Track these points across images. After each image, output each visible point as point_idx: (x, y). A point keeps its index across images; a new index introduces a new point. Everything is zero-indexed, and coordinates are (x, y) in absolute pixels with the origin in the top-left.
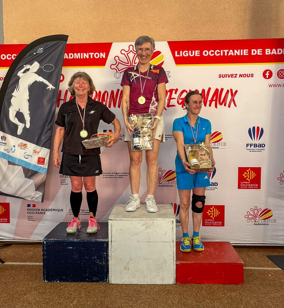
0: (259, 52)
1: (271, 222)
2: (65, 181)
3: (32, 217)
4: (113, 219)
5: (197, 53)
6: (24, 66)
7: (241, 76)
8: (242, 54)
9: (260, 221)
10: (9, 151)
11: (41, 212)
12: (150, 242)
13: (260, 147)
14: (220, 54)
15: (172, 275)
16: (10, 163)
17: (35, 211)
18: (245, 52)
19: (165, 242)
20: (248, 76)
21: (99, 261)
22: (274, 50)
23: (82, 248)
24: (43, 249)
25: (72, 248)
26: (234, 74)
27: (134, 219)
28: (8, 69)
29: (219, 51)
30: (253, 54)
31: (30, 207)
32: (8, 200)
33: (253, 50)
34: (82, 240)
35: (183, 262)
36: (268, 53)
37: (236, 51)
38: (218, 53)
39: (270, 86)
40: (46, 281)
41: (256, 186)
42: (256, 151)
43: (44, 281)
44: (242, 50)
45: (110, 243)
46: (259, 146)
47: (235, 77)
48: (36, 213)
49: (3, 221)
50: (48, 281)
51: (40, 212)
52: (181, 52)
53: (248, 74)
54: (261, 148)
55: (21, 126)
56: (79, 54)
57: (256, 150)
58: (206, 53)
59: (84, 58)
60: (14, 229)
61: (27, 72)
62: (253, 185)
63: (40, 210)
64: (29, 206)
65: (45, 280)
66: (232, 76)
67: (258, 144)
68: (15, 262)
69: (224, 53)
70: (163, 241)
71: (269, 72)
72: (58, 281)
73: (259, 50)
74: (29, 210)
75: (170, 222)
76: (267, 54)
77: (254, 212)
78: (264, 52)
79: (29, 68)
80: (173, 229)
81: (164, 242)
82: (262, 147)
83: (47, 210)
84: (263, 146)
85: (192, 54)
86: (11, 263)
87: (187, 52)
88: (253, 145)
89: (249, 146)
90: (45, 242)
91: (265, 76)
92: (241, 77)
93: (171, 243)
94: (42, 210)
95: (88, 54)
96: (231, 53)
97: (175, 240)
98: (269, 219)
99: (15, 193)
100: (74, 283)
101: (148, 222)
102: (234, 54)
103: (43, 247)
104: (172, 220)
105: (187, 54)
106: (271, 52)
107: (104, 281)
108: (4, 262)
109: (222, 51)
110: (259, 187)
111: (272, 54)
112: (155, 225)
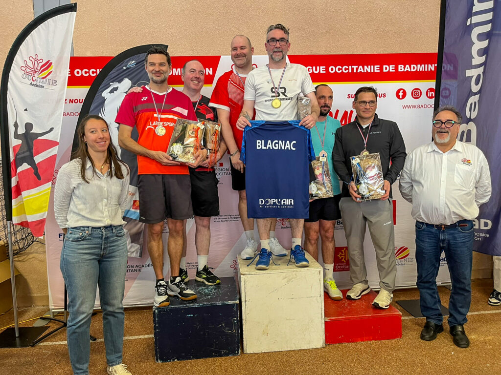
0: (391, 68)
1: (407, 261)
5: (322, 70)
6: (111, 84)
11: (135, 270)
12: (292, 298)
14: (349, 71)
15: (321, 336)
18: (376, 69)
19: (312, 297)
21: (227, 328)
22: (407, 66)
30: (384, 71)
33: (384, 66)
34: (205, 305)
35: (332, 318)
36: (401, 69)
37: (366, 67)
38: (346, 69)
39: (404, 107)
45: (243, 304)
58: (333, 69)
61: (115, 92)
63: (135, 266)
69: (353, 69)
71: (402, 91)
75: (317, 272)
78: (396, 68)
79: (118, 87)
80: (320, 280)
81: (309, 297)
83: (143, 266)
85: (316, 70)
87: (311, 68)
91: (398, 96)
93: (319, 298)
96: (361, 69)
98: (405, 258)
101: (290, 274)
102: (364, 71)
106: (404, 68)
109: (350, 67)
111: (405, 71)
112: (298, 278)
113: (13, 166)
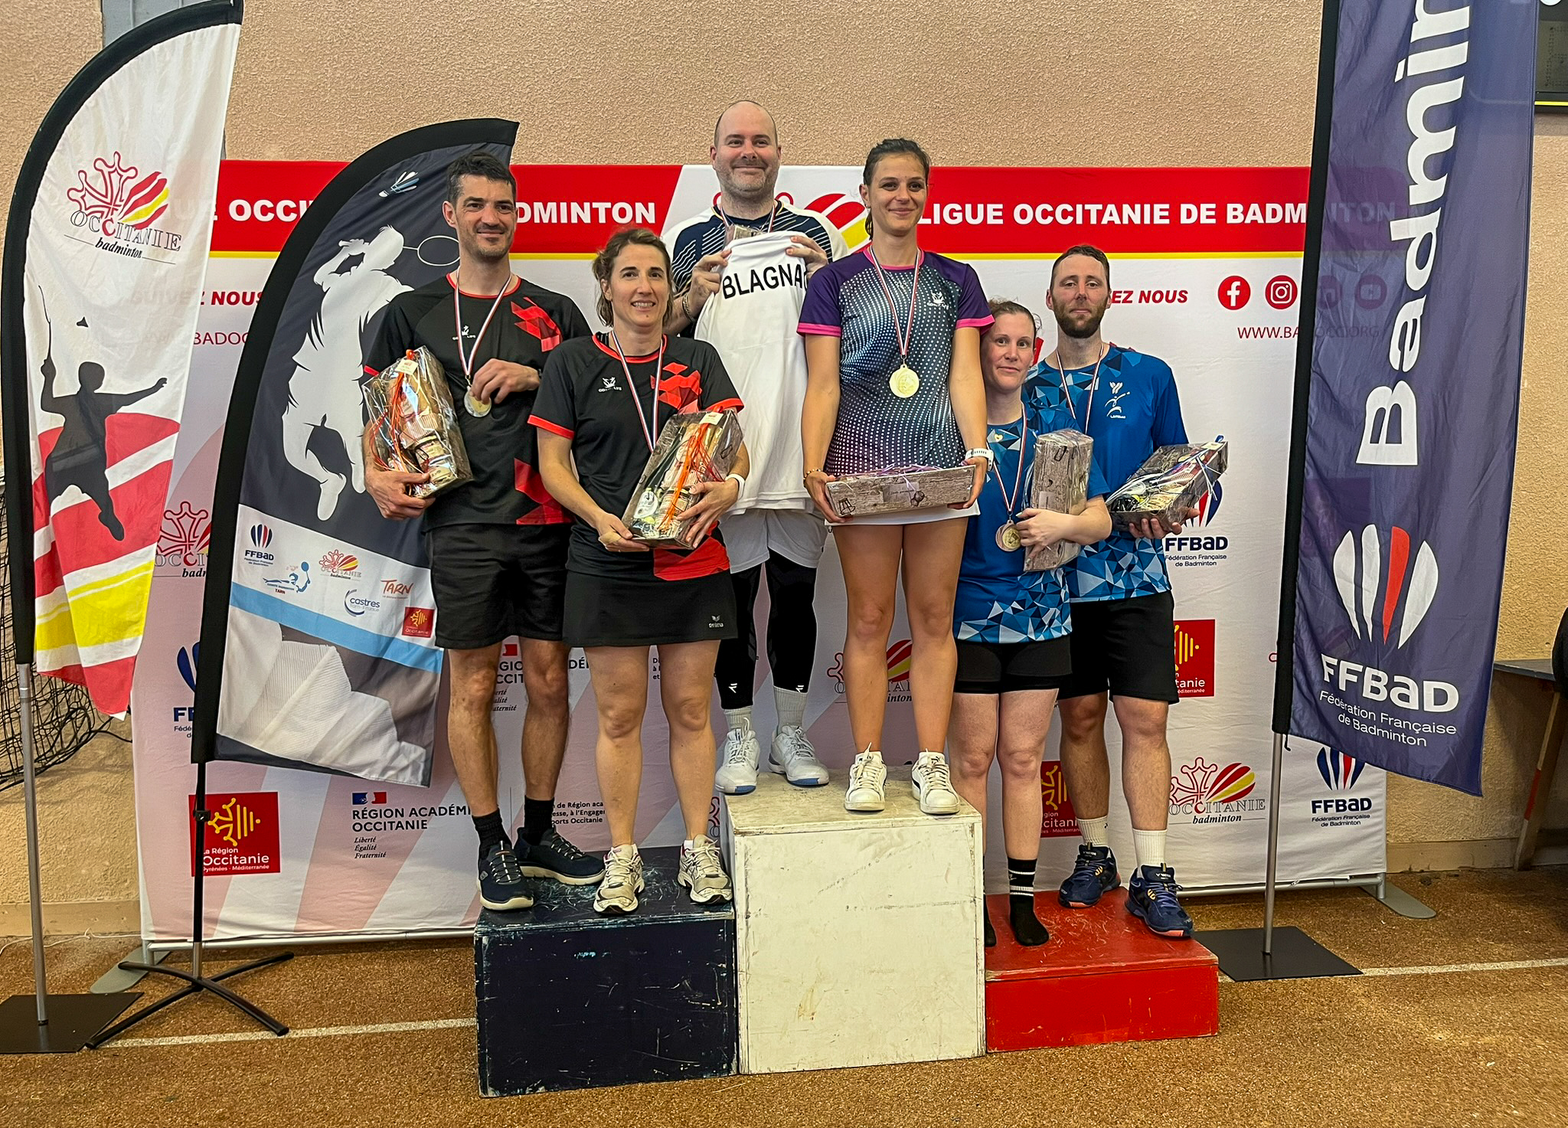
0: (1204, 214)
1: (1247, 808)
2: (504, 697)
3: (373, 844)
4: (751, 829)
5: (992, 214)
6: (341, 243)
7: (1145, 297)
8: (1147, 221)
9: (1213, 808)
10: (284, 584)
11: (407, 822)
12: (890, 907)
13: (1212, 548)
14: (1075, 220)
15: (973, 1022)
16: (288, 634)
17: (384, 819)
18: (1158, 214)
19: (946, 903)
20: (1170, 298)
21: (699, 995)
22: (1255, 207)
23: (632, 953)
24: (478, 970)
25: (593, 954)
26: (1121, 292)
27: (831, 825)
28: (276, 260)
29: (1070, 208)
30: (1184, 220)
31: (363, 803)
32: (270, 780)
33: (1184, 207)
34: (633, 922)
35: (1009, 973)
36: (1235, 217)
37: (1126, 208)
38: (1065, 214)
39: (1244, 333)
40: (491, 1094)
41: (1199, 688)
42: (1196, 564)
43: (485, 1091)
44: (1147, 207)
45: (741, 924)
46: (1209, 546)
47: (1125, 301)
48: (389, 825)
49: (252, 864)
50: (502, 1092)
51: (403, 821)
52: (937, 207)
53: (1168, 292)
54: (1215, 552)
55: (331, 486)
56: (552, 206)
57: (1198, 561)
58: (1026, 214)
59: (574, 220)
60: (301, 893)
61: (353, 268)
62: (1191, 684)
63: (407, 812)
64: (358, 799)
65: (490, 1089)
66: (1116, 299)
67: (1206, 539)
68: (330, 1025)
69: (1086, 214)
70: (936, 902)
71: (1237, 283)
72: (541, 1089)
73: (1204, 207)
74: (360, 815)
75: (962, 829)
76: (1230, 220)
77: (1193, 780)
78: (1221, 214)
79: (363, 254)
80: (972, 853)
81: (940, 904)
82: (1218, 548)
83: (432, 811)
84: (1222, 543)
85: (975, 216)
86: (314, 1032)
87: (958, 207)
88: (1188, 542)
89: (1173, 544)
90: (485, 940)
91: (1225, 300)
92: (1147, 301)
93: (968, 906)
94: (413, 812)
95: (587, 205)
96: (1111, 215)
97: (981, 894)
98: (1241, 800)
99: (315, 754)
100: (610, 1089)
101: (884, 835)
102: (1121, 220)
103: (478, 958)
104: (973, 820)
105: (959, 216)
106: (1245, 213)
107: (721, 1072)
108: (285, 1031)
109: (1079, 207)
110: (1209, 691)
111: (1248, 221)
112: (906, 845)
113: (38, 495)
